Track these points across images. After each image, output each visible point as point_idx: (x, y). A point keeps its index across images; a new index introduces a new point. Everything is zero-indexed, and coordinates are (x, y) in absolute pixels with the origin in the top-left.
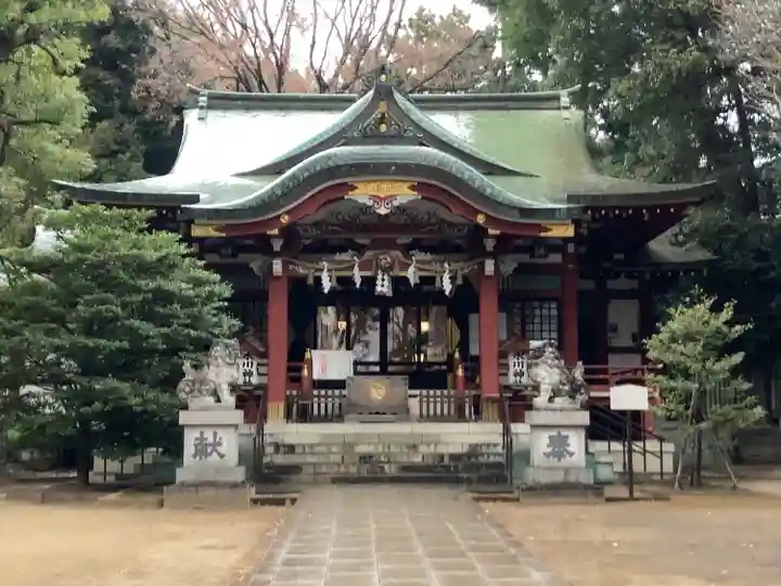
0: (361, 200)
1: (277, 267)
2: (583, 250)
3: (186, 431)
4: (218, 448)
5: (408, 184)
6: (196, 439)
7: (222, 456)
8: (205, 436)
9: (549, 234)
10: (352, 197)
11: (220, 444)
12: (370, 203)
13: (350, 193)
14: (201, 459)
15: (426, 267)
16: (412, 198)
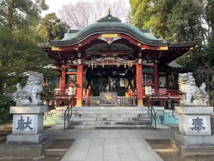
0: (103, 39)
1: (79, 62)
2: (159, 62)
3: (14, 116)
4: (29, 125)
5: (118, 34)
6: (19, 120)
7: (31, 129)
8: (23, 119)
9: (160, 49)
10: (100, 39)
11: (30, 123)
12: (105, 40)
13: (99, 37)
14: (21, 130)
15: (122, 62)
16: (119, 38)
